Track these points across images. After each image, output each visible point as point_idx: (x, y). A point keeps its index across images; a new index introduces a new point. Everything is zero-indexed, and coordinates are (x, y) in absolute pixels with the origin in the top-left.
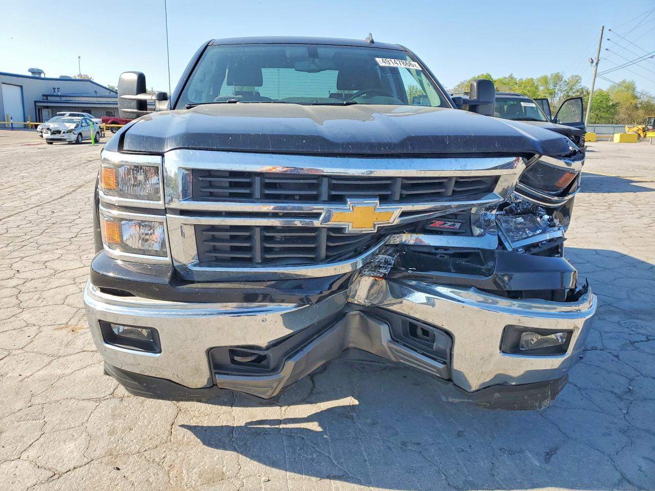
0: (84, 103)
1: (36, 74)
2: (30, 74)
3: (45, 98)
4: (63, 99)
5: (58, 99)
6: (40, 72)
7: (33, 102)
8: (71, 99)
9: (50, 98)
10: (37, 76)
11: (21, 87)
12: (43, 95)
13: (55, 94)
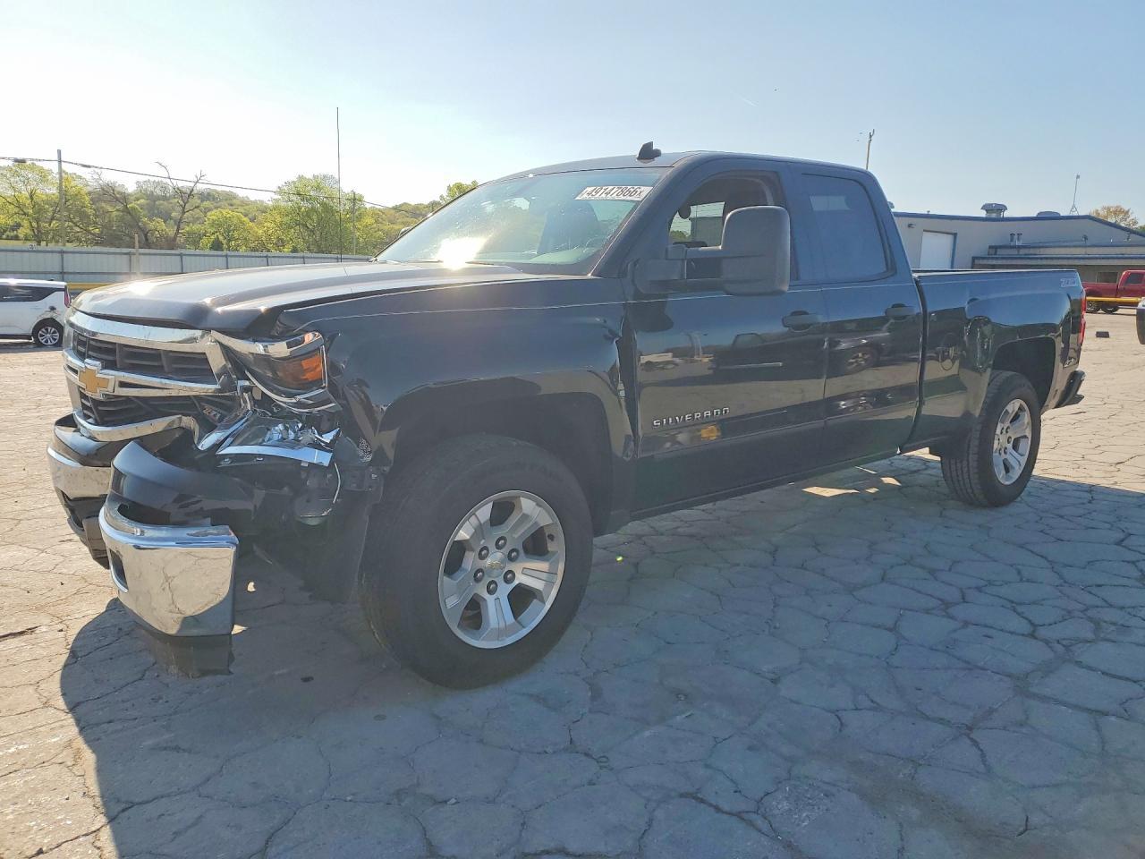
0: (1052, 258)
1: (995, 212)
2: (983, 214)
3: (992, 251)
4: (1022, 252)
5: (1014, 252)
6: (1002, 208)
7: (971, 259)
8: (1037, 251)
9: (1000, 252)
10: (994, 215)
11: (955, 235)
12: (990, 247)
13: (1012, 244)
